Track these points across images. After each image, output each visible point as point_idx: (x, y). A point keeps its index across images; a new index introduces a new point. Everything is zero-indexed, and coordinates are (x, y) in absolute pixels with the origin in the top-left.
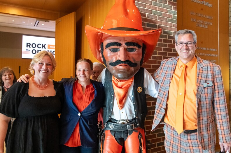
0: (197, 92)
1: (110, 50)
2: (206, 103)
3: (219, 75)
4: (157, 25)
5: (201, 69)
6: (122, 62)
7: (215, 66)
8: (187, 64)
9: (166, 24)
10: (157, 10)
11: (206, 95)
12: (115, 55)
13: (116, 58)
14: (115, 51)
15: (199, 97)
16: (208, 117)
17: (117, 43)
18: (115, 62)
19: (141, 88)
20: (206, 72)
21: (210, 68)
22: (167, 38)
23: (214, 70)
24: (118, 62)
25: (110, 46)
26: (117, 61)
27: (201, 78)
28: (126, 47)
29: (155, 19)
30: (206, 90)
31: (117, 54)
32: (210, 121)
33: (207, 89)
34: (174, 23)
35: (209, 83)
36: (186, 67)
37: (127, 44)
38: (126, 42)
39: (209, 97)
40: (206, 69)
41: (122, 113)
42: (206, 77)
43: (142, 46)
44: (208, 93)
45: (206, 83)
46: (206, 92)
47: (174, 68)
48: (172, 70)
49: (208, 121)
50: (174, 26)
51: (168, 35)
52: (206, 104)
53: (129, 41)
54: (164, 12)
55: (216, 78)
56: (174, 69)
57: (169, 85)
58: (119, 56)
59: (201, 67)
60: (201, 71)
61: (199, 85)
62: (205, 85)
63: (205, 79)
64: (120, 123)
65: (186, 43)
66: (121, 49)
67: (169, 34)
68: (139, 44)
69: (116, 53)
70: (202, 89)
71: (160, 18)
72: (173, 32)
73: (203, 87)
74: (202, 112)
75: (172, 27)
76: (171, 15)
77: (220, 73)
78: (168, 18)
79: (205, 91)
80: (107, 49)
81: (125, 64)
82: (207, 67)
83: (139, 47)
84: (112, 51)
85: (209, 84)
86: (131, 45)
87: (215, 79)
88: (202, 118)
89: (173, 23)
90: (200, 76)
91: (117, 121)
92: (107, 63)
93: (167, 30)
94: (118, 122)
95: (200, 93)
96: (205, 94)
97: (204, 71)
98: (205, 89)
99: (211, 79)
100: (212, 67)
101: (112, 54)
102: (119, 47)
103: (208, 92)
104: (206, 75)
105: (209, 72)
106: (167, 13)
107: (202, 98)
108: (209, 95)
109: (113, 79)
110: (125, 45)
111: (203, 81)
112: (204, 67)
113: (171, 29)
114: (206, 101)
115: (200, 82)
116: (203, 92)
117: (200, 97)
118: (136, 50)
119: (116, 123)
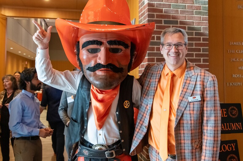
0: (178, 107)
1: (88, 50)
2: (191, 122)
3: (212, 88)
4: (179, 20)
5: (189, 79)
6: (103, 66)
7: (208, 75)
8: (174, 72)
9: (191, 18)
10: (178, 3)
11: (191, 112)
12: (94, 57)
13: (96, 61)
14: (94, 51)
15: (181, 114)
16: (193, 141)
17: (97, 41)
18: (94, 66)
19: (129, 102)
20: (194, 83)
21: (200, 78)
22: (193, 36)
23: (206, 80)
24: (98, 66)
25: (87, 46)
26: (96, 65)
27: (187, 90)
28: (108, 46)
29: (176, 14)
30: (192, 106)
31: (97, 56)
32: (195, 146)
33: (194, 104)
34: (204, 15)
35: (195, 97)
36: (173, 76)
37: (110, 43)
38: (108, 40)
39: (195, 116)
40: (195, 80)
41: (100, 135)
42: (193, 89)
43: (130, 45)
44: (193, 110)
45: (192, 97)
46: (192, 109)
47: (160, 75)
48: (157, 77)
49: (192, 146)
50: (204, 20)
51: (194, 32)
52: (191, 124)
53: (113, 39)
54: (188, 4)
55: (207, 91)
56: (159, 77)
57: (153, 97)
58: (100, 59)
59: (189, 76)
60: (188, 82)
61: (183, 99)
62: (190, 99)
63: (192, 91)
64: (97, 148)
65: (175, 45)
66: (103, 49)
67: (197, 31)
68: (126, 43)
69: (95, 55)
70: (186, 104)
71: (182, 12)
72: (202, 27)
73: (187, 101)
74: (184, 133)
75: (201, 20)
76: (199, 6)
77: (213, 84)
78: (194, 11)
79: (190, 107)
80: (84, 49)
81: (108, 69)
82: (196, 77)
83: (126, 46)
84: (90, 51)
85: (195, 99)
86: (116, 44)
87: (205, 92)
88: (184, 142)
89: (202, 16)
90: (186, 87)
91: (93, 145)
92: (84, 68)
93: (193, 25)
94: (93, 147)
95: (183, 109)
96: (190, 110)
97: (193, 81)
98: (190, 104)
99: (199, 92)
100: (202, 77)
101: (91, 55)
102: (99, 46)
103: (195, 108)
104: (193, 86)
105: (198, 83)
106: (193, 4)
107: (185, 115)
108: (195, 112)
109: (91, 88)
110: (107, 44)
111: (188, 95)
112: (193, 77)
113: (199, 24)
114: (191, 120)
115: (185, 95)
116: (188, 108)
117: (183, 114)
118: (122, 50)
119: (91, 147)
